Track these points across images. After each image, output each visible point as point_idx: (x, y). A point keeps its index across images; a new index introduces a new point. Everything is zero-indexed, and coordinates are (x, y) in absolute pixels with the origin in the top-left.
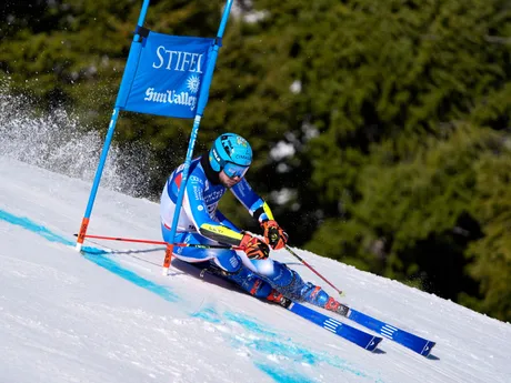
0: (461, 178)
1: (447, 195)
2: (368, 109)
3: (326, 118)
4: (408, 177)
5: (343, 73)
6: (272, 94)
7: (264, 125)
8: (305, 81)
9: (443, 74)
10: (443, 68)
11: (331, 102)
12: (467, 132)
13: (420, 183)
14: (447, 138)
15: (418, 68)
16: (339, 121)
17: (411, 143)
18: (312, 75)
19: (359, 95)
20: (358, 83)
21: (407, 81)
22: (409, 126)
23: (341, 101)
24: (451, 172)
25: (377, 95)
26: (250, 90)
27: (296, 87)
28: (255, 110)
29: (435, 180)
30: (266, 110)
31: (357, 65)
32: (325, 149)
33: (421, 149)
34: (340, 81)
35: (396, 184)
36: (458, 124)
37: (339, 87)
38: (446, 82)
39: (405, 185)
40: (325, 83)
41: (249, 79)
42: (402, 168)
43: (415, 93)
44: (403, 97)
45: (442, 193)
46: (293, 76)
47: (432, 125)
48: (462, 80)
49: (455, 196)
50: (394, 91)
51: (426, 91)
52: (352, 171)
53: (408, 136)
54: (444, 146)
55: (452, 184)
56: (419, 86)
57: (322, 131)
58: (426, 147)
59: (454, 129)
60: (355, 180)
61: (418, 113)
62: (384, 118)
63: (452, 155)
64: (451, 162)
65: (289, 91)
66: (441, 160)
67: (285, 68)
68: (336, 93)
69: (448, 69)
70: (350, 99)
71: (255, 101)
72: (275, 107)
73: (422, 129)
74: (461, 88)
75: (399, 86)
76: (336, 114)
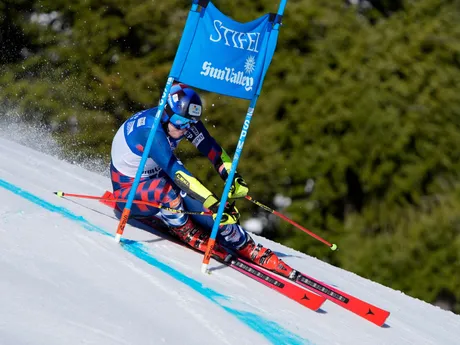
0: (442, 254)
1: (427, 270)
2: (351, 176)
4: (389, 250)
5: (328, 138)
6: (256, 155)
9: (428, 146)
10: (430, 140)
12: (451, 206)
13: (400, 256)
14: (429, 212)
15: (404, 139)
17: (393, 216)
18: (296, 140)
19: (342, 163)
20: (343, 151)
21: (392, 152)
22: (390, 195)
23: (325, 167)
24: (432, 247)
25: (360, 163)
29: (416, 254)
31: (342, 133)
32: (306, 216)
33: (403, 220)
34: (325, 147)
35: (377, 255)
36: (441, 198)
37: (321, 152)
38: (431, 154)
39: (386, 257)
40: (308, 149)
41: (233, 139)
42: (384, 239)
43: (398, 162)
44: (387, 166)
45: (421, 267)
46: (277, 139)
49: (435, 271)
50: (377, 162)
53: (390, 207)
54: (426, 220)
55: (433, 259)
56: (404, 156)
58: (407, 219)
59: (437, 203)
61: (401, 184)
62: (367, 188)
63: (434, 229)
64: (433, 237)
66: (423, 235)
67: (270, 132)
68: (320, 159)
69: (435, 142)
70: (334, 166)
73: (403, 200)
75: (383, 156)
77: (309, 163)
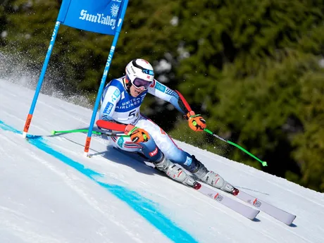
0: (290, 90)
1: (280, 101)
2: (225, 38)
3: (195, 44)
4: (253, 88)
5: (209, 12)
6: (157, 26)
7: (151, 48)
8: (181, 17)
9: (280, 15)
10: (280, 10)
11: (199, 33)
12: (295, 55)
13: (261, 92)
14: (281, 61)
15: (262, 10)
16: (205, 46)
17: (256, 65)
18: (186, 13)
19: (219, 28)
20: (219, 20)
21: (253, 19)
22: (253, 51)
23: (206, 32)
24: (283, 85)
25: (231, 28)
26: (142, 22)
27: (175, 21)
28: (145, 37)
29: (272, 90)
30: (153, 37)
31: (219, 7)
32: (194, 67)
33: (262, 67)
34: (206, 17)
35: (244, 93)
36: (289, 50)
37: (205, 22)
38: (282, 20)
39: (250, 94)
40: (195, 19)
41: (141, 15)
42: (250, 81)
43: (258, 26)
44: (251, 30)
45: (276, 99)
46: (173, 13)
47: (271, 50)
48: (294, 20)
49: (286, 102)
50: (244, 27)
51: (267, 26)
52: (213, 83)
53: (253, 59)
54: (279, 67)
55: (283, 94)
56: (262, 22)
57: (192, 53)
58: (266, 66)
59: (286, 54)
60: (215, 89)
61: (261, 42)
62: (237, 45)
63: (285, 73)
64: (283, 78)
65: (169, 25)
66: (277, 77)
67: (167, 8)
68: (203, 26)
69: (284, 11)
70: (213, 31)
71: (145, 31)
72: (160, 36)
73: (262, 53)
74: (292, 24)
75: (247, 23)
76: (202, 42)
77: (195, 29)
